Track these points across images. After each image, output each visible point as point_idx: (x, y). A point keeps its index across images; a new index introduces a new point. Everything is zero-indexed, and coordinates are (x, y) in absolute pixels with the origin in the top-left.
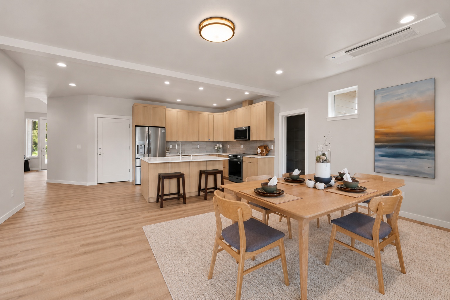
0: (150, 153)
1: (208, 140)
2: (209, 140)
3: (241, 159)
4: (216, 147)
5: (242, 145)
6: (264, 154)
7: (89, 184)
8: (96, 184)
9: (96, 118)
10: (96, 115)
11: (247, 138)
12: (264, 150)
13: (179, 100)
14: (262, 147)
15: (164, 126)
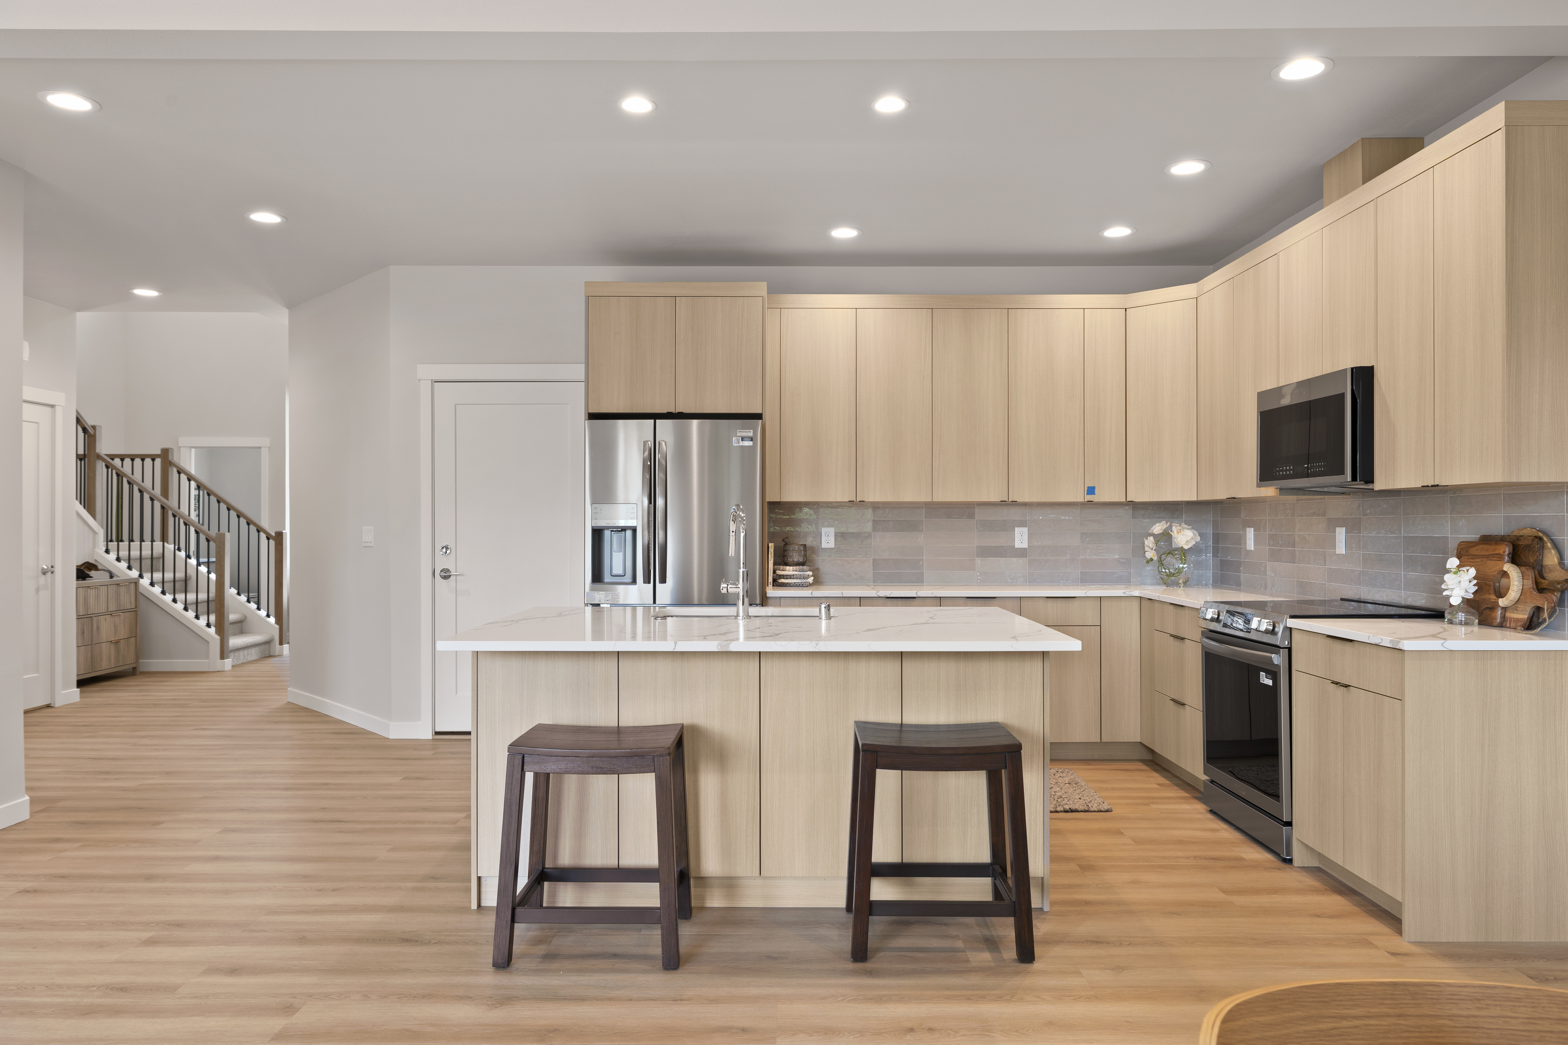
0: (663, 580)
1: (1080, 496)
2: (1091, 490)
3: (1275, 648)
4: (1150, 542)
5: (1341, 533)
6: (1505, 609)
7: (397, 731)
8: (428, 735)
9: (425, 387)
10: (427, 372)
11: (1342, 472)
12: (1505, 574)
13: (844, 233)
14: (1491, 549)
15: (759, 411)
